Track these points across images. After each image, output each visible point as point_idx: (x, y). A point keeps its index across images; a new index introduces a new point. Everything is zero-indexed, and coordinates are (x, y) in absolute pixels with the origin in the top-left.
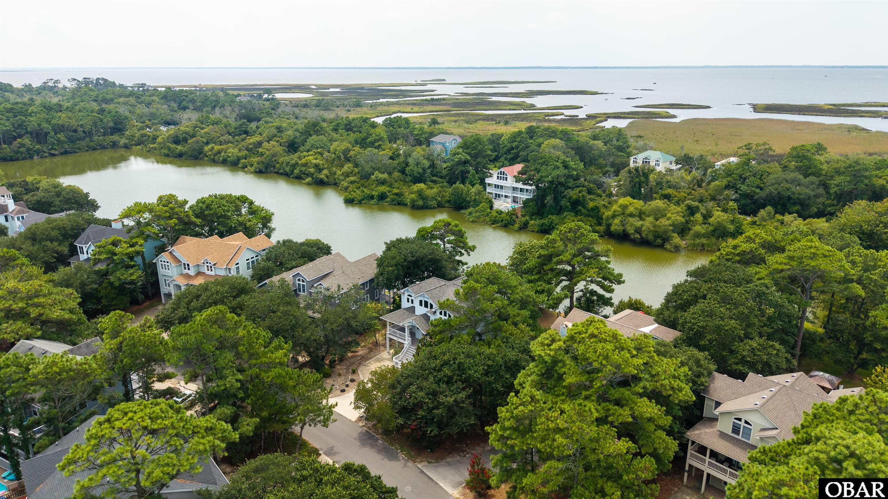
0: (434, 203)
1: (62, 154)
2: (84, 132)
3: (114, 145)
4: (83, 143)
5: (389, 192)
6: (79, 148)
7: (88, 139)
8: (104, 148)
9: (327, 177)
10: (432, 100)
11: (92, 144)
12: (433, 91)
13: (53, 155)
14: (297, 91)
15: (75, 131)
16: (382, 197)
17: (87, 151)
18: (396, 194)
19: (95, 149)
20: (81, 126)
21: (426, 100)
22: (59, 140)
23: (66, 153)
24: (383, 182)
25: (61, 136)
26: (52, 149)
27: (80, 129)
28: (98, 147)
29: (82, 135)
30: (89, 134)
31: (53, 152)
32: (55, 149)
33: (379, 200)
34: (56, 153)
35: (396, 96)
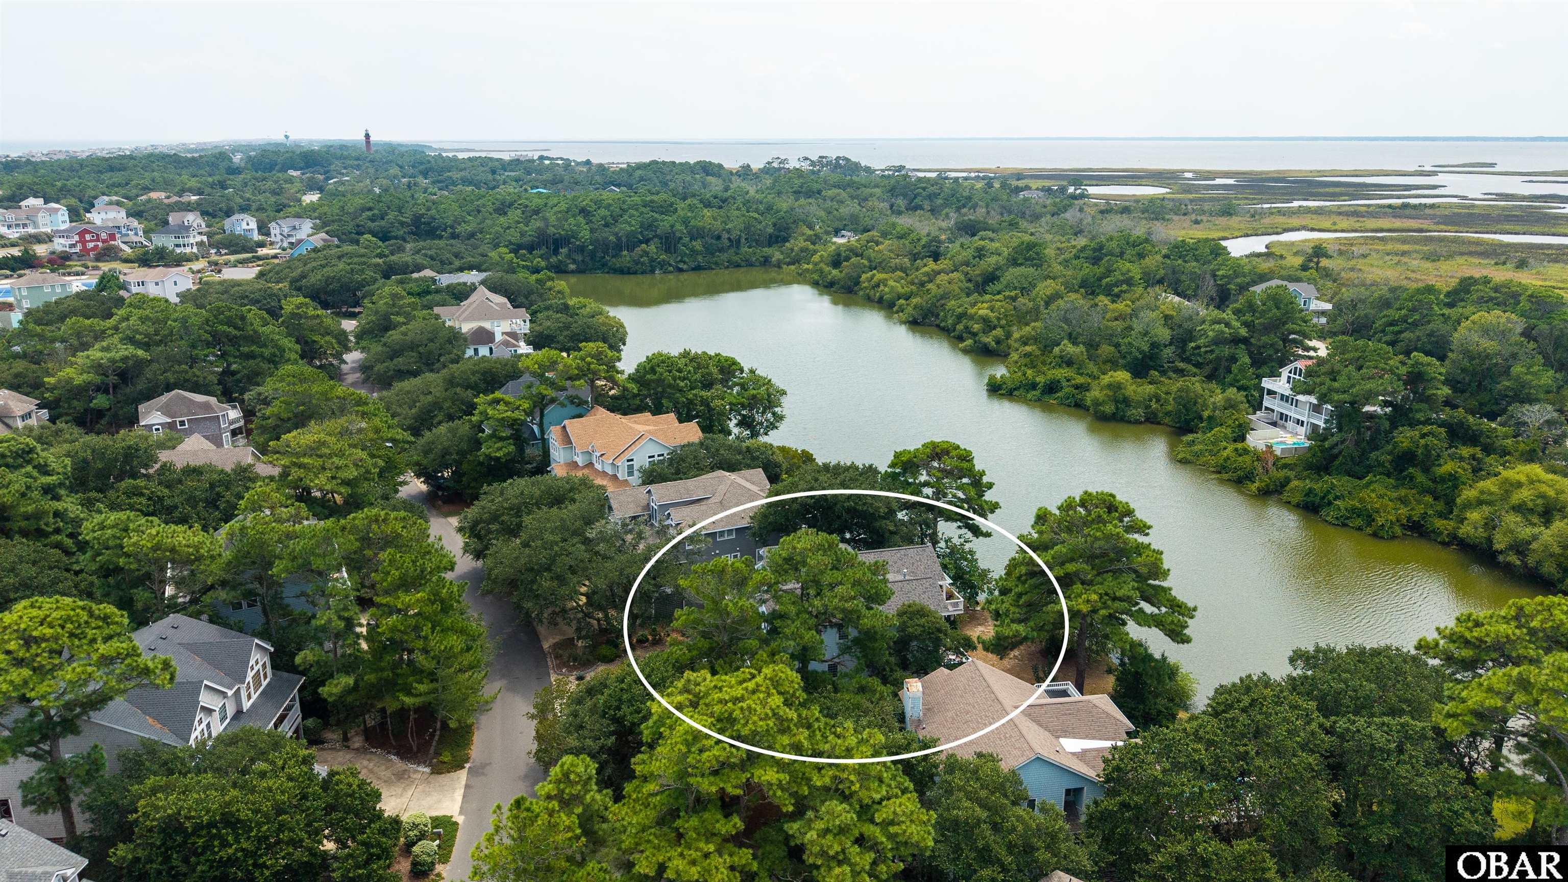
0: (1137, 413)
1: (693, 269)
2: (729, 239)
3: (766, 262)
4: (724, 256)
5: (1068, 380)
6: (716, 264)
7: (732, 251)
8: (750, 265)
9: (998, 342)
10: (1405, 206)
11: (736, 258)
12: (1435, 187)
13: (681, 270)
14: (1150, 182)
15: (719, 238)
16: (1052, 388)
17: (728, 267)
18: (1077, 387)
19: (738, 266)
20: (728, 231)
21: (1390, 206)
22: (692, 250)
23: (698, 268)
24: (1069, 362)
25: (697, 245)
26: (681, 261)
27: (725, 236)
28: (743, 264)
29: (726, 243)
30: (735, 243)
31: (681, 265)
32: (685, 263)
33: (1043, 393)
34: (685, 267)
35: (1333, 196)
